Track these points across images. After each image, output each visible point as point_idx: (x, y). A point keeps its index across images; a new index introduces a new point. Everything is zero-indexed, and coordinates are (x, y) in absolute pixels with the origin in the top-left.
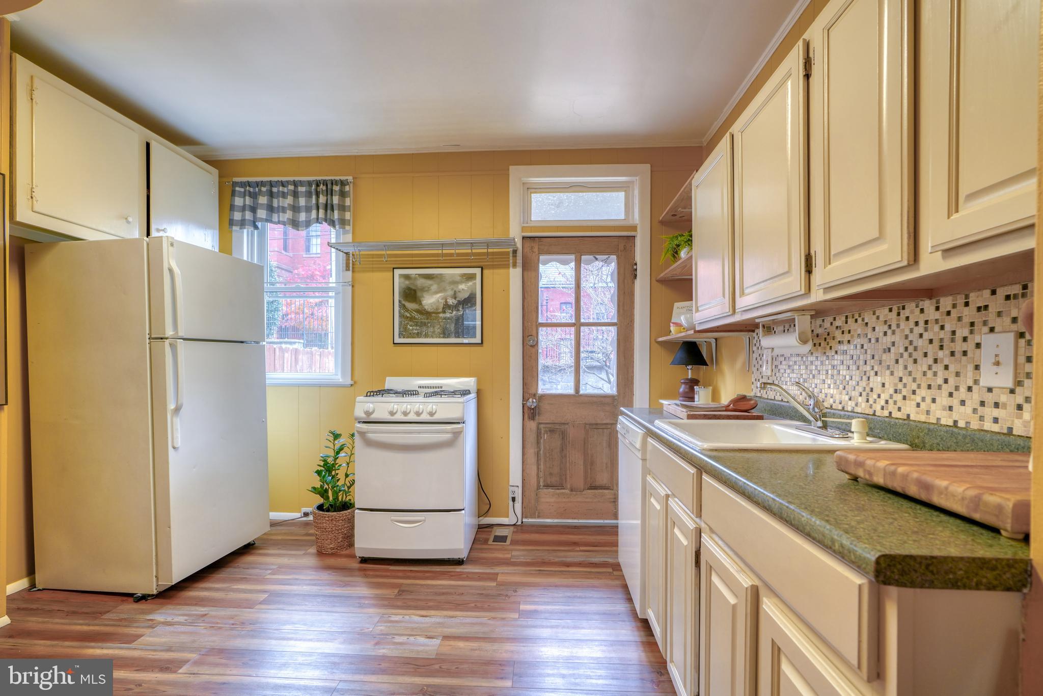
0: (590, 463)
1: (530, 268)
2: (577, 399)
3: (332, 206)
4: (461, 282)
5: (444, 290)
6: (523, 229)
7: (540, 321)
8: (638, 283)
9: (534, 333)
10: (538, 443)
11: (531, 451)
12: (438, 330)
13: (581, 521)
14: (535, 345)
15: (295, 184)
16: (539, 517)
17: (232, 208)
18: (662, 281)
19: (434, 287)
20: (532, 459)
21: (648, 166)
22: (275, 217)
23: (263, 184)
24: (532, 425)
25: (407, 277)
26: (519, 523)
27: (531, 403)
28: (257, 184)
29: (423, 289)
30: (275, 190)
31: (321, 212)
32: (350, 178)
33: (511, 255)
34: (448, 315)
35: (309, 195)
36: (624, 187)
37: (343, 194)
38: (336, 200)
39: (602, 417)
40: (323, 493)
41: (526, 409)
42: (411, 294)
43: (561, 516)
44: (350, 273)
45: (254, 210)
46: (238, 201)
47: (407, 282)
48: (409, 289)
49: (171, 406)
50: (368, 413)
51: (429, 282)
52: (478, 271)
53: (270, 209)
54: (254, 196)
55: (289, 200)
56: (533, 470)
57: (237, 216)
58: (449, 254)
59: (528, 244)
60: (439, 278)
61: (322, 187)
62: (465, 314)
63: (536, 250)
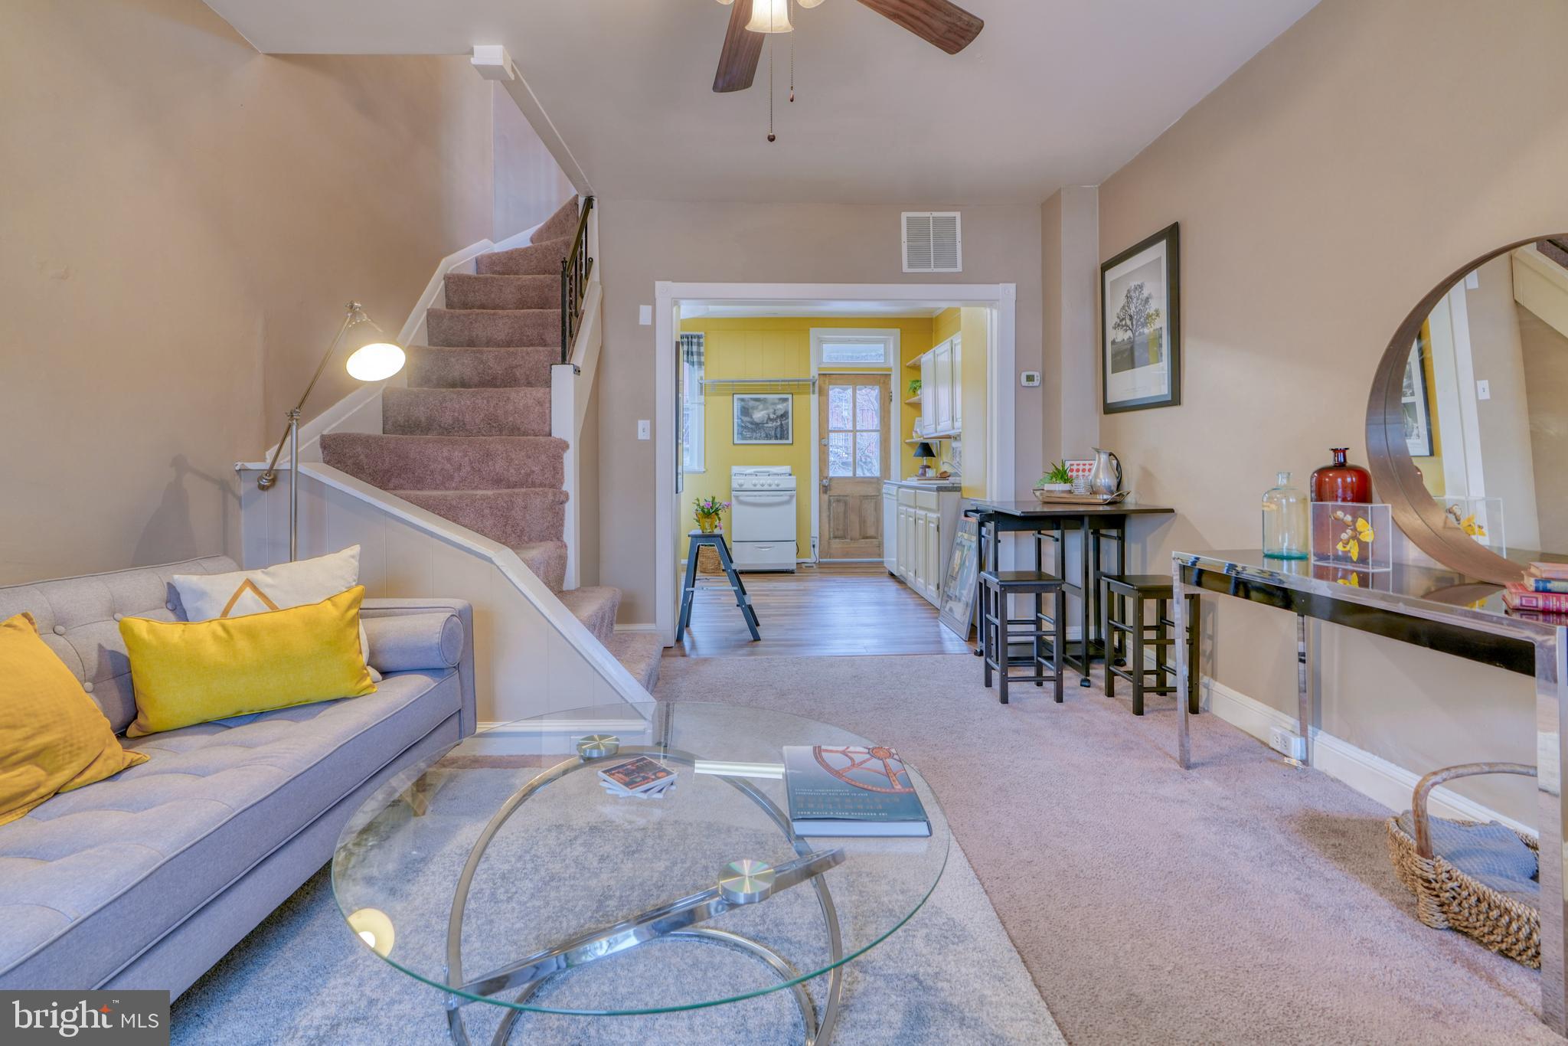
0: (863, 522)
1: (823, 393)
2: (854, 480)
3: (692, 353)
4: (778, 404)
5: (767, 409)
6: (819, 369)
7: (830, 428)
8: (893, 404)
9: (826, 436)
10: (829, 509)
11: (825, 514)
12: (763, 435)
13: (857, 559)
14: (827, 444)
16: (830, 557)
18: (909, 404)
19: (761, 407)
20: (825, 520)
21: (899, 330)
24: (826, 497)
25: (742, 400)
26: (817, 561)
27: (825, 483)
29: (753, 408)
32: (703, 333)
33: (811, 386)
34: (770, 425)
36: (884, 342)
37: (699, 344)
38: (695, 348)
39: (870, 490)
41: (822, 487)
42: (745, 411)
43: (846, 555)
44: (703, 397)
47: (743, 403)
48: (744, 407)
51: (758, 403)
52: (790, 396)
56: (826, 527)
58: (771, 385)
59: (822, 378)
60: (764, 401)
61: (686, 340)
62: (781, 424)
63: (827, 382)
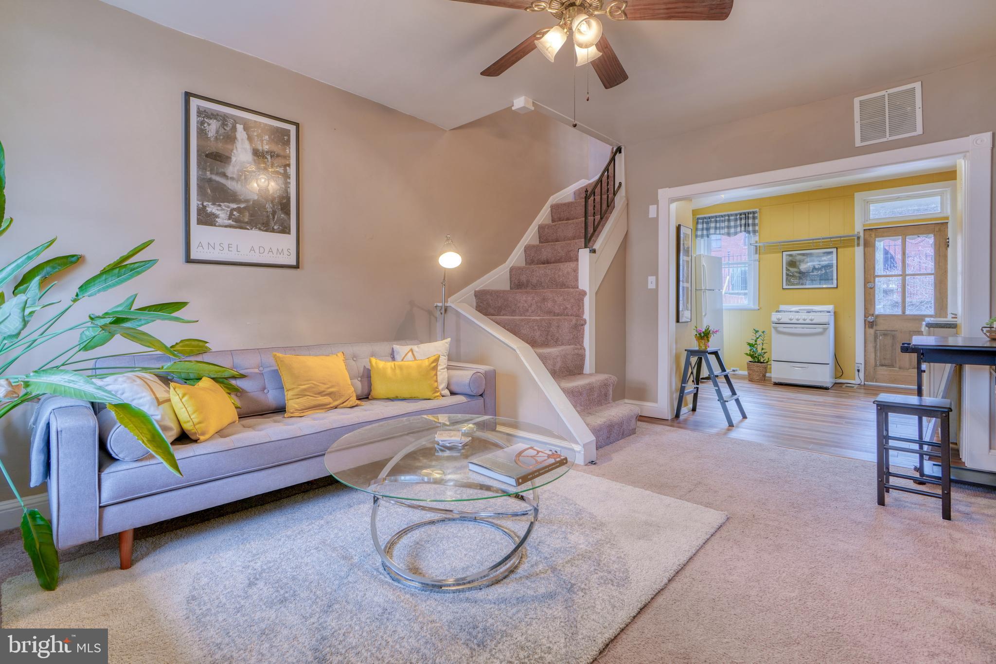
1: (868, 245)
2: (903, 317)
3: (749, 224)
4: (823, 256)
5: (813, 261)
6: (865, 225)
7: (876, 274)
8: (951, 249)
9: (872, 281)
10: (875, 341)
11: (871, 345)
12: (809, 281)
13: (907, 386)
14: (873, 288)
15: (729, 216)
16: (876, 382)
17: (697, 229)
19: (807, 260)
20: (871, 350)
22: (718, 231)
23: (712, 217)
24: (871, 331)
25: (791, 255)
26: (863, 384)
27: (870, 319)
28: (709, 218)
29: (800, 261)
30: (718, 219)
31: (743, 228)
32: (757, 210)
33: (856, 240)
34: (815, 273)
35: (736, 220)
36: (941, 194)
37: (754, 218)
40: (752, 356)
41: (867, 322)
42: (792, 264)
43: (893, 382)
44: (757, 255)
45: (708, 229)
46: (700, 226)
47: (791, 258)
48: (792, 261)
49: (703, 314)
50: (779, 319)
51: (804, 257)
52: (834, 250)
53: (716, 228)
54: (707, 223)
55: (726, 224)
56: (872, 356)
57: (699, 233)
58: (813, 243)
59: (868, 233)
60: (811, 254)
61: (743, 216)
62: (826, 272)
63: (873, 235)
